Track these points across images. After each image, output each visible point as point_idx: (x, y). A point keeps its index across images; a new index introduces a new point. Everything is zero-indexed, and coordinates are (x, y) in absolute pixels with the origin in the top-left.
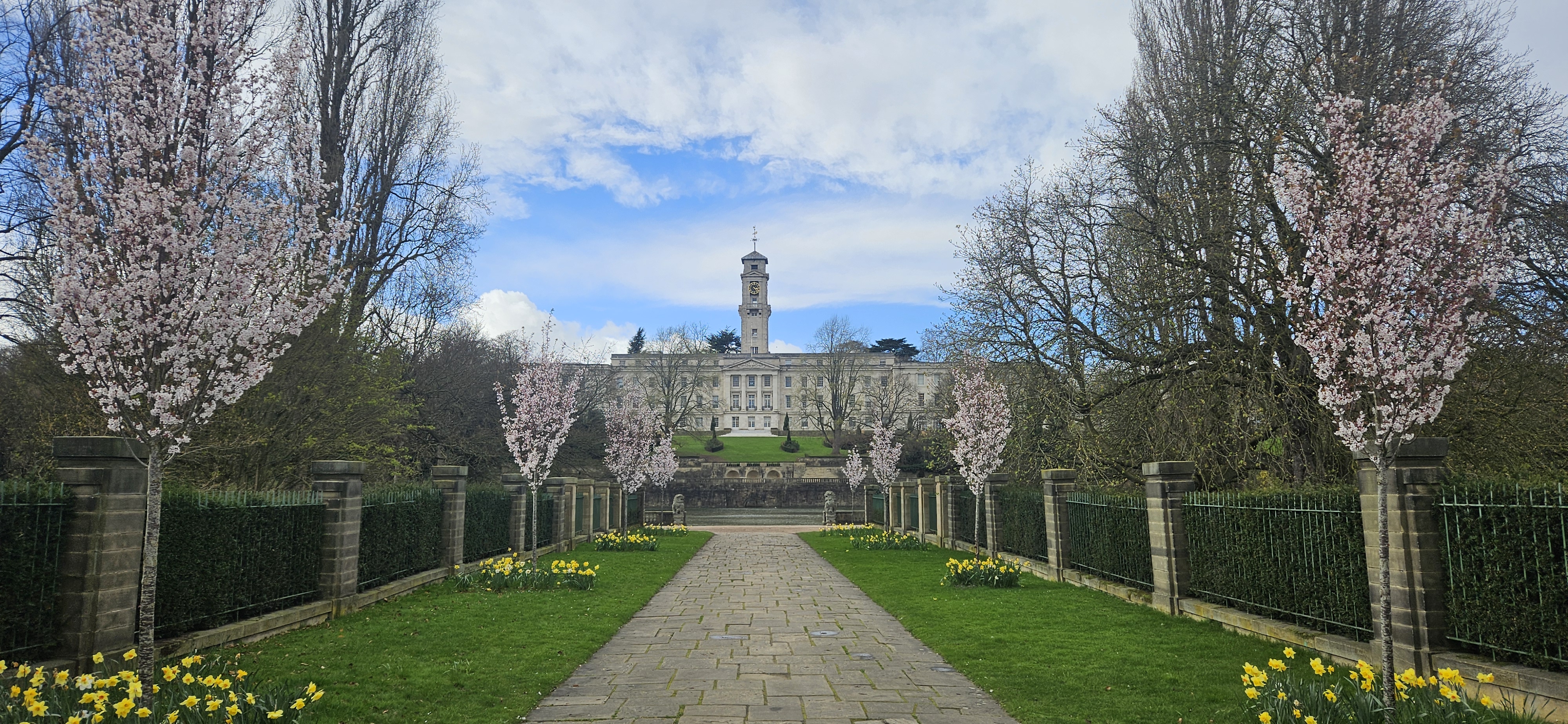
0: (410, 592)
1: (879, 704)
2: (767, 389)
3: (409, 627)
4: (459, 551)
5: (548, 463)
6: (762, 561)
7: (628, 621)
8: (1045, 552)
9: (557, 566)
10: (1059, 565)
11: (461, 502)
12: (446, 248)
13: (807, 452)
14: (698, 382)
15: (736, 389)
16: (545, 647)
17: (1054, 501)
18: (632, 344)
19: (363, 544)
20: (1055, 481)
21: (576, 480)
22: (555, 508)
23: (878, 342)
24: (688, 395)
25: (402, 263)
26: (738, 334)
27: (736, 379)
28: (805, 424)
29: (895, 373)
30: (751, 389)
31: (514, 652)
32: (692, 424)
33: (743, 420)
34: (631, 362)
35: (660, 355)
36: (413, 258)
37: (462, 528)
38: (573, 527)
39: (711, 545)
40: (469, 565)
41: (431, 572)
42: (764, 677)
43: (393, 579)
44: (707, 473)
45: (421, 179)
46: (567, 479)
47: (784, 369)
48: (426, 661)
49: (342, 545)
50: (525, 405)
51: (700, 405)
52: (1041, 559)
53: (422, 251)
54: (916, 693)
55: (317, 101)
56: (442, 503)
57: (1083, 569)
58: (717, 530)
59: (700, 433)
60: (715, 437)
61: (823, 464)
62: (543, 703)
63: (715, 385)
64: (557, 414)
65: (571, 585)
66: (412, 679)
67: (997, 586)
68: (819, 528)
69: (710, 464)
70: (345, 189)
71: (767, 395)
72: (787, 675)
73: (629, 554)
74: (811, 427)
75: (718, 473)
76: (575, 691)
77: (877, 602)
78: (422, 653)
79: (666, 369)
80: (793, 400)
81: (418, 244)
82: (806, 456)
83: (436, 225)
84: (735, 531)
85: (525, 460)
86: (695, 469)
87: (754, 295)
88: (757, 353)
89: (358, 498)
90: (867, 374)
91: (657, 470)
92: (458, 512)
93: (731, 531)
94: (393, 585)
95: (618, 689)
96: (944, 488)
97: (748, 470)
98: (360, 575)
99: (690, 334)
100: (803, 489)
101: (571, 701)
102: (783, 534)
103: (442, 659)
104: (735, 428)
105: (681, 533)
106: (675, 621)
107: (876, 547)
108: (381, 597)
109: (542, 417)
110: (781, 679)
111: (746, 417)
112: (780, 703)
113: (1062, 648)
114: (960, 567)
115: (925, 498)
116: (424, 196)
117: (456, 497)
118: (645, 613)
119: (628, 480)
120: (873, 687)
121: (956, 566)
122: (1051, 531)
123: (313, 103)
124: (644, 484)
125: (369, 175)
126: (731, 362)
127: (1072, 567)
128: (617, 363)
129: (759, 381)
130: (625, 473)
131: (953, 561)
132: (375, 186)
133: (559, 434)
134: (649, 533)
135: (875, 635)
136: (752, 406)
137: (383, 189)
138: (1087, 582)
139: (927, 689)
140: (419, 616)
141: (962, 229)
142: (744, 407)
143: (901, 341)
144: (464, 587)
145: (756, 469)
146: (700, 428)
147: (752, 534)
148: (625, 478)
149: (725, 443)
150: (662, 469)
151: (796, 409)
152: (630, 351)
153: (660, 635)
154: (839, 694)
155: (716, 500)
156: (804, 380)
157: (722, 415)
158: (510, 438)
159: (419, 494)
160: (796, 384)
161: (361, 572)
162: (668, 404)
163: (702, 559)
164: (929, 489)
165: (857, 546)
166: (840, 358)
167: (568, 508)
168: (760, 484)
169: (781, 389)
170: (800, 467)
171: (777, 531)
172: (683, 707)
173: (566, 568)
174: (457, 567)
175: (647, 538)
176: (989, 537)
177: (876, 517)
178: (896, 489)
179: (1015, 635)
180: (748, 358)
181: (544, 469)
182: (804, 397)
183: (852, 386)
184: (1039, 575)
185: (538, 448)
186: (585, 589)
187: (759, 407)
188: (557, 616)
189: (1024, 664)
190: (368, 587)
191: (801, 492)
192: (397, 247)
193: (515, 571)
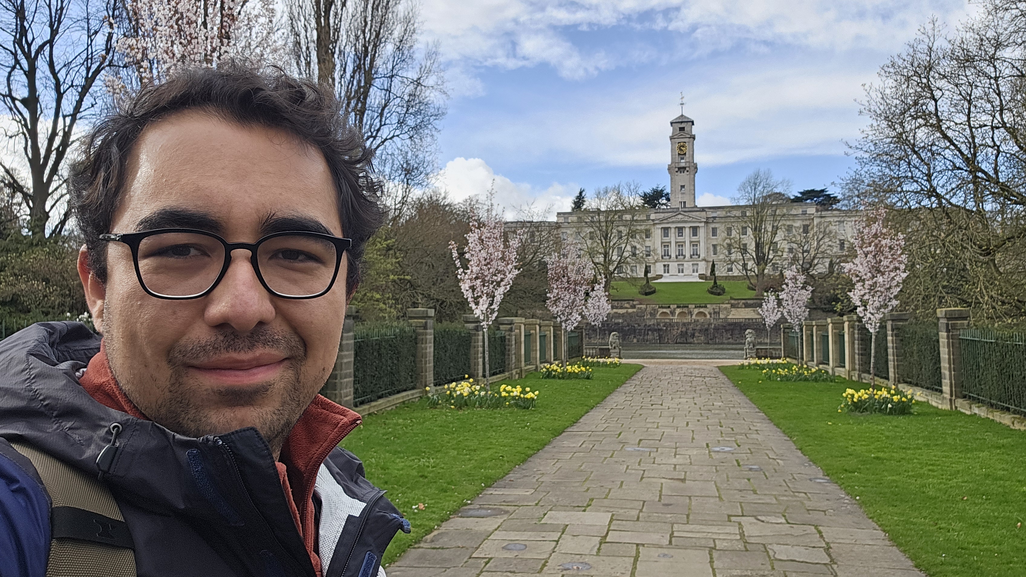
0: (394, 407)
1: (756, 505)
2: (694, 239)
3: (390, 433)
4: (430, 376)
5: (495, 306)
6: (681, 389)
7: (560, 434)
8: (940, 384)
9: (505, 390)
10: (951, 395)
11: (430, 337)
12: (416, 128)
13: (732, 295)
14: (632, 234)
15: (666, 239)
16: (491, 452)
17: (948, 337)
18: (575, 203)
19: (356, 370)
20: (949, 319)
21: (523, 320)
22: (507, 342)
23: (801, 193)
24: (623, 246)
25: (383, 142)
26: (668, 190)
27: (666, 231)
28: (730, 270)
29: (816, 221)
30: (680, 239)
31: (466, 455)
32: (628, 272)
33: (673, 266)
34: (575, 219)
35: (598, 211)
36: (391, 138)
37: (432, 358)
38: (523, 359)
39: (640, 375)
40: (438, 388)
41: (409, 393)
42: (663, 481)
43: (380, 397)
44: (641, 315)
45: (395, 72)
46: (516, 320)
47: (711, 220)
48: (401, 458)
49: (341, 370)
50: (475, 259)
51: (634, 254)
52: (936, 390)
53: (398, 132)
54: (790, 498)
55: (313, 13)
56: (416, 338)
57: (974, 399)
58: (646, 363)
59: (635, 279)
60: (648, 282)
61: (747, 306)
62: (485, 492)
63: (647, 236)
64: (501, 266)
65: (517, 405)
66: (389, 471)
67: (890, 413)
68: (739, 362)
69: (643, 306)
70: (337, 84)
71: (695, 244)
72: (683, 480)
73: (568, 381)
74: (736, 273)
75: (651, 313)
76: (512, 485)
77: (777, 425)
78: (399, 452)
79: (604, 224)
80: (718, 248)
81: (395, 126)
82: (732, 299)
83: (408, 110)
84: (663, 364)
85: (477, 304)
86: (630, 311)
87: (682, 155)
88: (685, 207)
89: (351, 334)
90: (788, 223)
91: (592, 311)
92: (428, 345)
93: (659, 363)
94: (381, 401)
95: (543, 484)
96: (851, 327)
97: (678, 311)
98: (355, 393)
99: (625, 193)
100: (728, 328)
101: (506, 492)
102: (704, 367)
103: (413, 458)
104: (666, 274)
105: (615, 365)
106: (598, 436)
107: (786, 379)
108: (372, 410)
109: (489, 269)
110: (677, 483)
111: (676, 264)
112: (672, 501)
113: (932, 465)
114: (856, 396)
115: (834, 335)
116: (397, 86)
117: (426, 334)
118: (575, 428)
119: (566, 320)
120: (755, 492)
121: (853, 396)
122: (945, 365)
123: (310, 15)
124: (580, 322)
125: (354, 72)
126: (662, 216)
127: (964, 397)
128: (562, 220)
129: (687, 232)
130: (563, 314)
131: (849, 391)
132: (359, 81)
133: (503, 283)
134: (585, 364)
135: (767, 452)
136: (681, 254)
137: (366, 83)
138: (976, 411)
139: (803, 495)
140: (400, 425)
141: (867, 87)
142: (673, 256)
143: (823, 191)
144: (434, 405)
145: (685, 310)
146: (635, 275)
147: (676, 366)
148: (564, 318)
149: (657, 288)
150: (597, 311)
151: (722, 257)
152: (573, 209)
153: (584, 446)
154: (723, 497)
155: (650, 337)
156: (729, 230)
157: (654, 263)
158: (465, 287)
159: (397, 331)
160: (722, 234)
161: (356, 391)
162: (606, 255)
163: (629, 387)
164: (839, 327)
165: (769, 377)
166: (763, 209)
167: (518, 343)
168: (689, 324)
169: (707, 239)
170: (726, 308)
171: (700, 364)
172: (592, 500)
173: (513, 392)
174: (428, 388)
175: (583, 369)
176: (891, 370)
177: (791, 353)
178: (810, 328)
179: (894, 454)
180: (676, 211)
181: (493, 311)
182: (729, 245)
183: (774, 234)
184: (934, 404)
185: (487, 294)
186: (528, 408)
187: (688, 256)
188: (503, 428)
189: (894, 478)
190: (362, 403)
191: (726, 331)
192: (378, 130)
193: (472, 393)
